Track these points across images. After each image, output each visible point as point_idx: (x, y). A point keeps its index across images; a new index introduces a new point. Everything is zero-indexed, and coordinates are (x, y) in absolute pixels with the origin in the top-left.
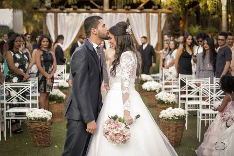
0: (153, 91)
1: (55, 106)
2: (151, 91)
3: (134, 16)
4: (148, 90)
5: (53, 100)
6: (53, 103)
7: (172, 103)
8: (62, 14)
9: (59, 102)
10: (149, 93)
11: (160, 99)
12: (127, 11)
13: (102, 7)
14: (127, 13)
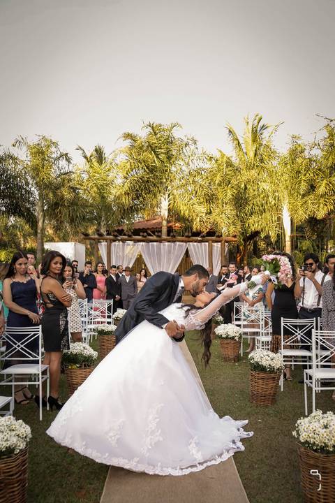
0: (230, 338)
1: (79, 372)
2: (227, 338)
3: (194, 245)
4: (224, 336)
5: (75, 363)
6: (74, 367)
7: (278, 369)
8: (117, 243)
9: (85, 366)
10: (225, 341)
11: (257, 363)
12: (187, 239)
13: (159, 234)
14: (186, 242)
